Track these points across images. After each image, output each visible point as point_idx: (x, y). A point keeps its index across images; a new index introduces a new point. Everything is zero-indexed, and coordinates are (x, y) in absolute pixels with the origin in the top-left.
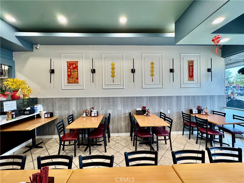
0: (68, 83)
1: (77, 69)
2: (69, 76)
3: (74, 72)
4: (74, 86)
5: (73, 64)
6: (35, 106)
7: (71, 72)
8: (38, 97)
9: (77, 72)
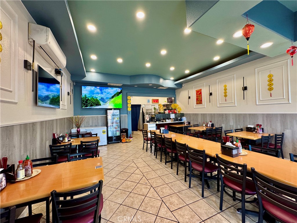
0: (197, 104)
1: (201, 94)
2: (197, 99)
3: (200, 96)
4: (200, 106)
5: (199, 91)
6: (183, 118)
7: (198, 97)
8: (184, 113)
9: (201, 96)
